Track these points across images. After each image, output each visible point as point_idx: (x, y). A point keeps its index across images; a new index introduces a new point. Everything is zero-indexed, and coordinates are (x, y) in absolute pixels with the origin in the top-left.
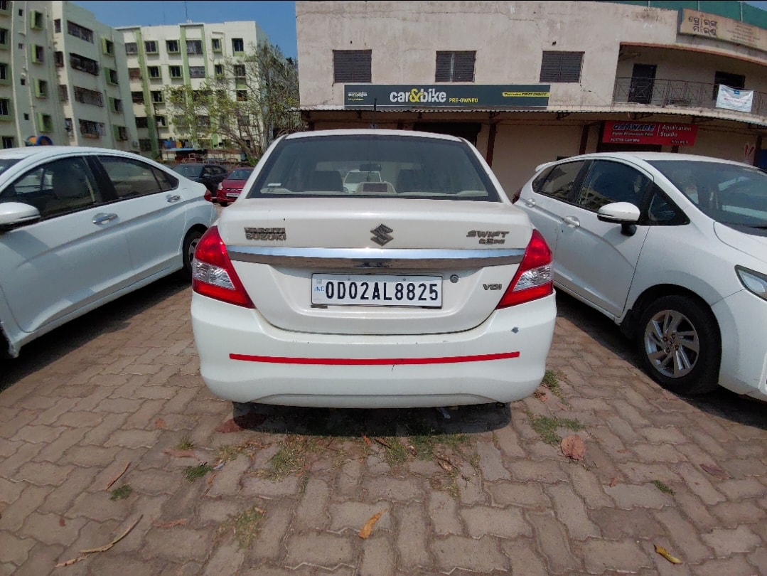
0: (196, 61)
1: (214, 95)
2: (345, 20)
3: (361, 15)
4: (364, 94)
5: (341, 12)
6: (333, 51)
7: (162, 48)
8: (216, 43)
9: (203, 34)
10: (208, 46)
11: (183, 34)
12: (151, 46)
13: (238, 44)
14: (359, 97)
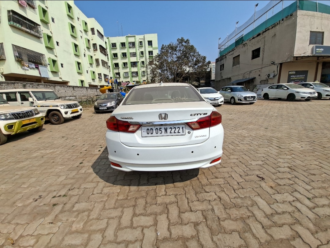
0: (132, 50)
1: (139, 63)
2: (315, 19)
3: (321, 18)
4: (322, 50)
5: (313, 16)
6: (311, 31)
7: (118, 45)
8: (141, 42)
9: (135, 39)
10: (137, 44)
11: (127, 40)
12: (114, 45)
13: (150, 43)
14: (320, 51)
